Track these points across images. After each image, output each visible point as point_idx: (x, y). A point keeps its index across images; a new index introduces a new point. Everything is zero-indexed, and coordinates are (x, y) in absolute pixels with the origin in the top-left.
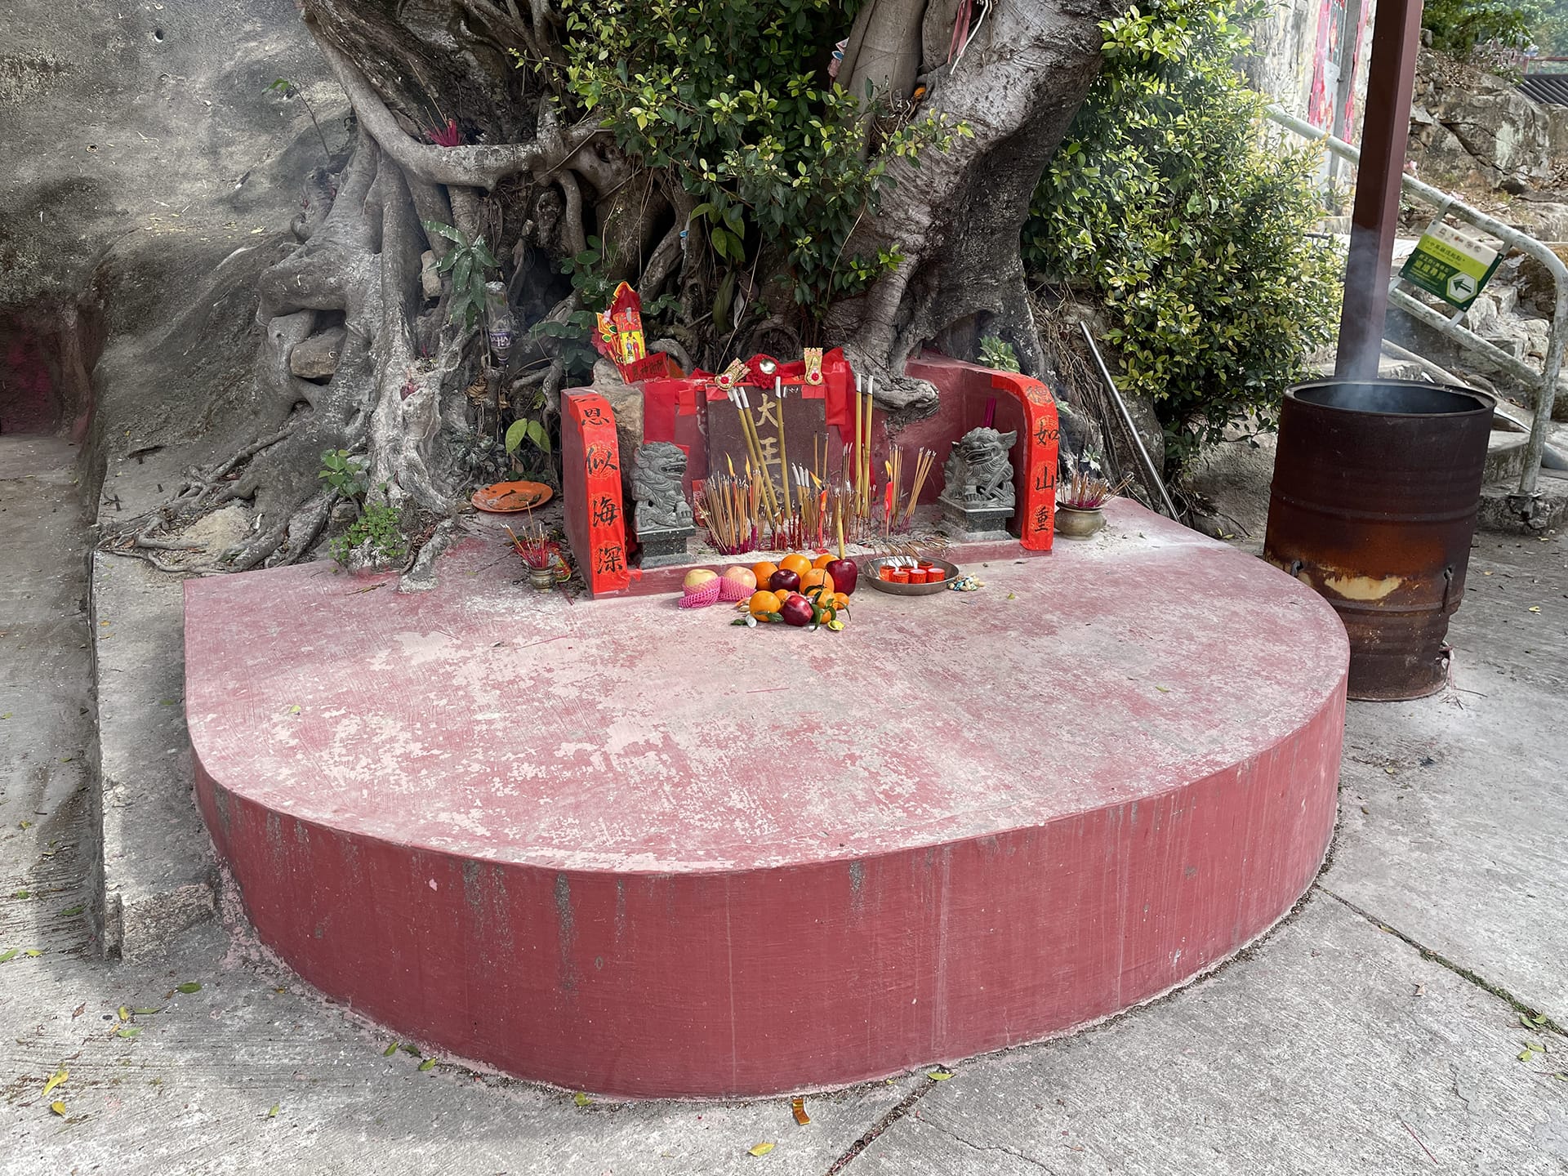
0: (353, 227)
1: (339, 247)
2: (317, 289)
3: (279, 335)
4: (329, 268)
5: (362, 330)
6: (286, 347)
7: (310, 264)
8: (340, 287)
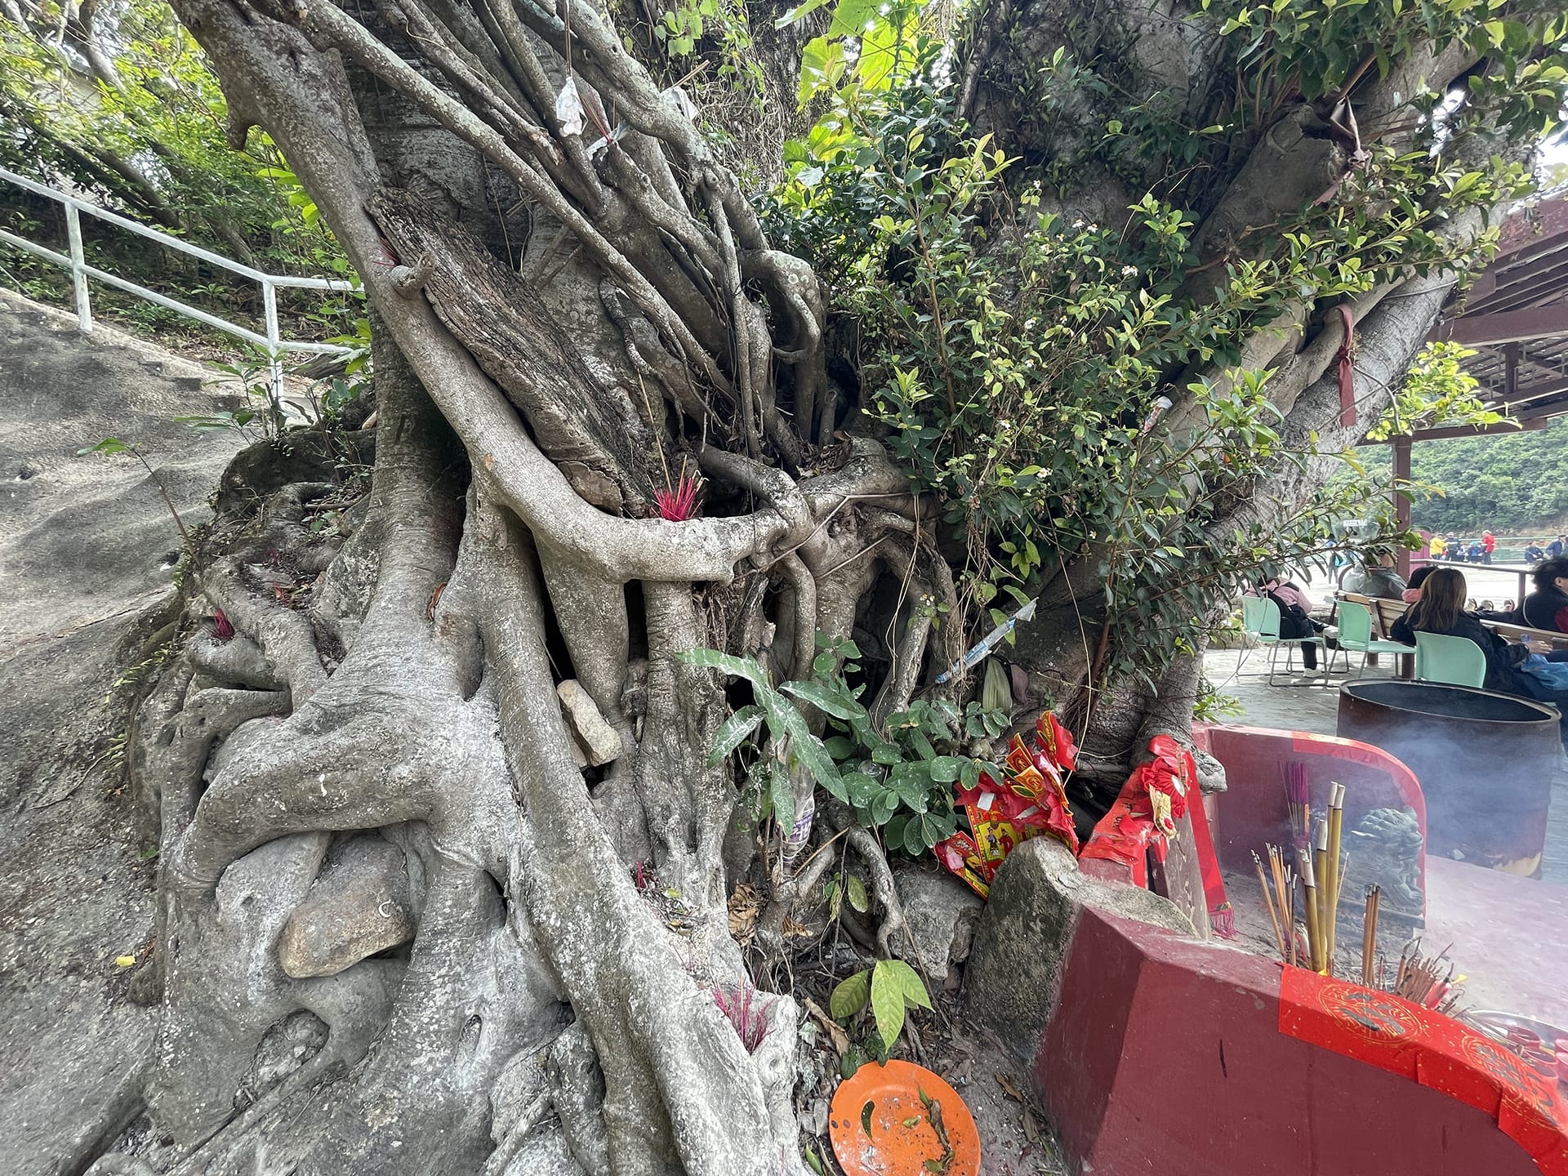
0: (422, 661)
1: (407, 703)
2: (369, 792)
3: (248, 901)
4: (393, 748)
5: (475, 855)
6: (271, 922)
7: (351, 748)
8: (423, 781)
